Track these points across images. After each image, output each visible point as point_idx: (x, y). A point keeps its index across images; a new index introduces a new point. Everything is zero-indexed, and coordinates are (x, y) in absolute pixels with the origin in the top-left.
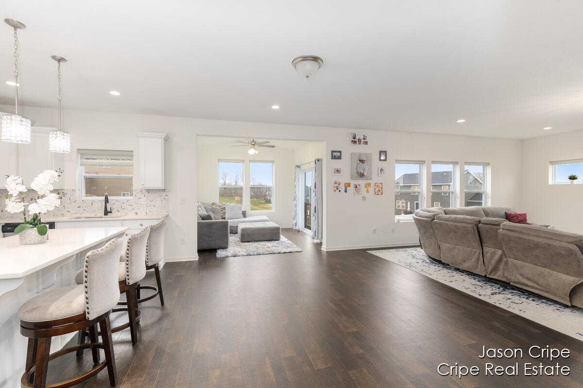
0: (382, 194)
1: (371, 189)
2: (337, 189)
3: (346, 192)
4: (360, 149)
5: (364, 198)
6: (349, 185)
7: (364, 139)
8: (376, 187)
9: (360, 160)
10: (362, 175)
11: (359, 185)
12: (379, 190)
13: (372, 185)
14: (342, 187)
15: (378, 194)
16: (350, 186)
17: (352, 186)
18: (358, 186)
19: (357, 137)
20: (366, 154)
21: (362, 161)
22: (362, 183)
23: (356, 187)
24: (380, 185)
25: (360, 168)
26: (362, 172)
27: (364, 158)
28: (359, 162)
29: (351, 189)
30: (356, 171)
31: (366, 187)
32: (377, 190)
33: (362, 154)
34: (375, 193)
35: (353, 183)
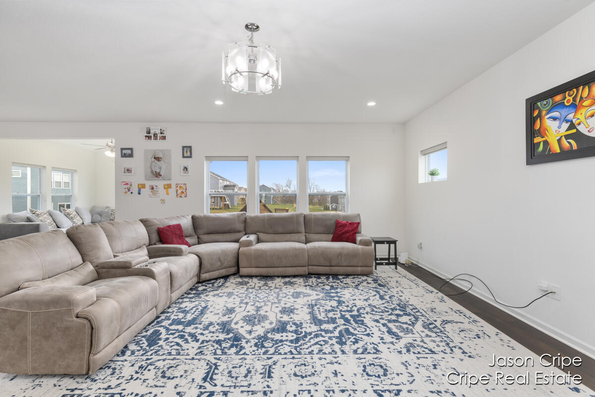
0: (186, 196)
1: (172, 191)
2: (129, 190)
3: (139, 194)
4: (156, 145)
5: (163, 201)
6: (143, 186)
7: (161, 133)
8: (178, 188)
9: (155, 158)
10: (158, 175)
11: (156, 186)
12: (183, 192)
13: (173, 186)
14: (135, 189)
15: (180, 197)
16: (144, 188)
17: (147, 187)
18: (154, 187)
19: (152, 132)
20: (162, 151)
21: (158, 159)
22: (160, 184)
23: (152, 188)
24: (184, 186)
25: (155, 166)
26: (158, 171)
27: (160, 155)
28: (153, 159)
29: (146, 191)
30: (149, 170)
31: (165, 188)
32: (179, 191)
33: (158, 150)
34: (177, 195)
35: (148, 184)
